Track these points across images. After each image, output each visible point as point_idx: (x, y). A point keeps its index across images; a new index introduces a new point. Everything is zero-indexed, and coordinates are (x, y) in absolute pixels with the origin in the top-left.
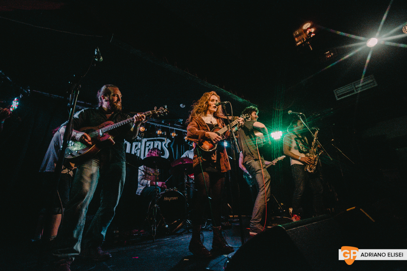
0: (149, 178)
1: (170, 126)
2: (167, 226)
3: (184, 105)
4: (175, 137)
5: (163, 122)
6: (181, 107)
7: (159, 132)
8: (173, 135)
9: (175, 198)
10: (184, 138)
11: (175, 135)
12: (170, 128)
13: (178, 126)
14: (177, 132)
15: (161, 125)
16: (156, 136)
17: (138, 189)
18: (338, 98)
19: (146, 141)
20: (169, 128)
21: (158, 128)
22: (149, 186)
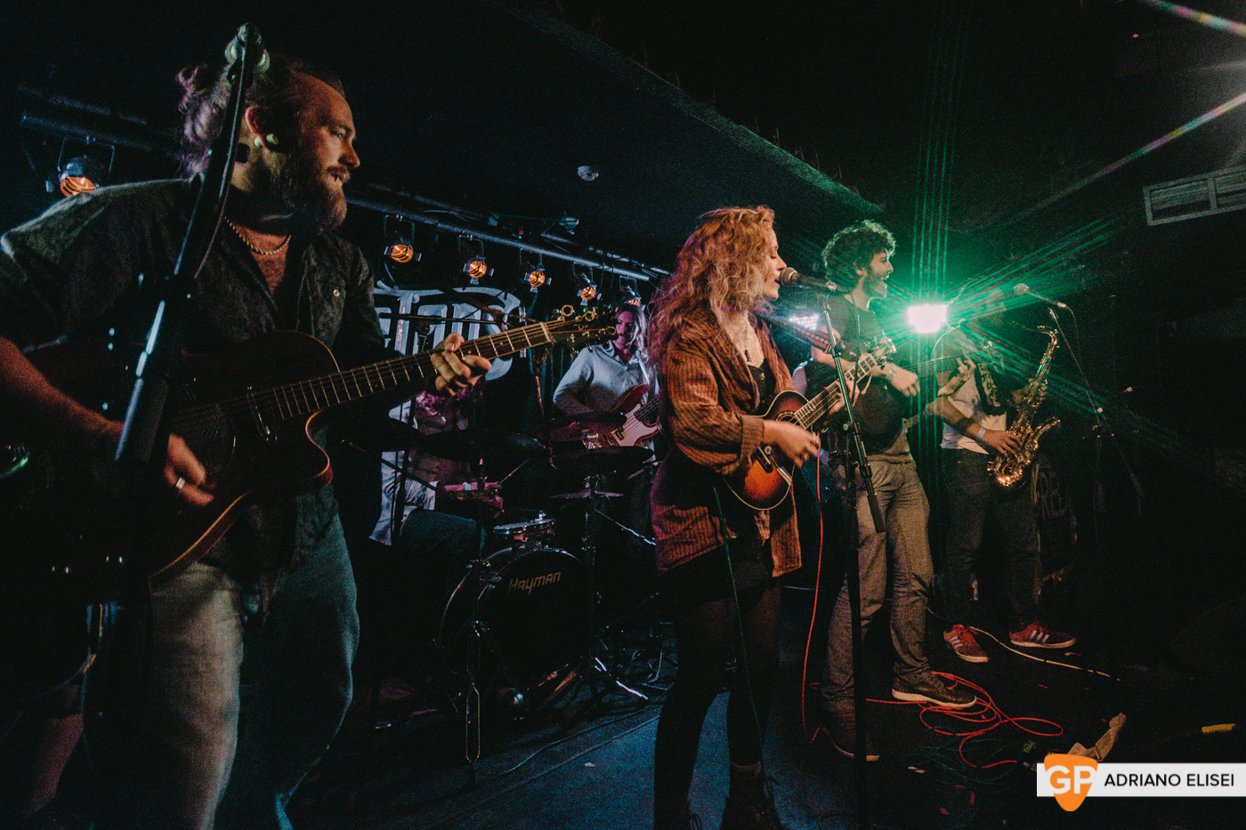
0: (434, 473)
1: (523, 241)
2: (520, 696)
3: (593, 170)
4: (542, 288)
5: (493, 222)
6: (580, 178)
7: (477, 268)
8: (536, 278)
9: (550, 578)
10: (578, 295)
11: (541, 280)
12: (523, 247)
13: (558, 243)
14: (551, 267)
15: (481, 236)
16: (465, 280)
17: (380, 519)
18: (1154, 218)
19: (417, 300)
20: (518, 249)
21: (473, 251)
22: (432, 507)
